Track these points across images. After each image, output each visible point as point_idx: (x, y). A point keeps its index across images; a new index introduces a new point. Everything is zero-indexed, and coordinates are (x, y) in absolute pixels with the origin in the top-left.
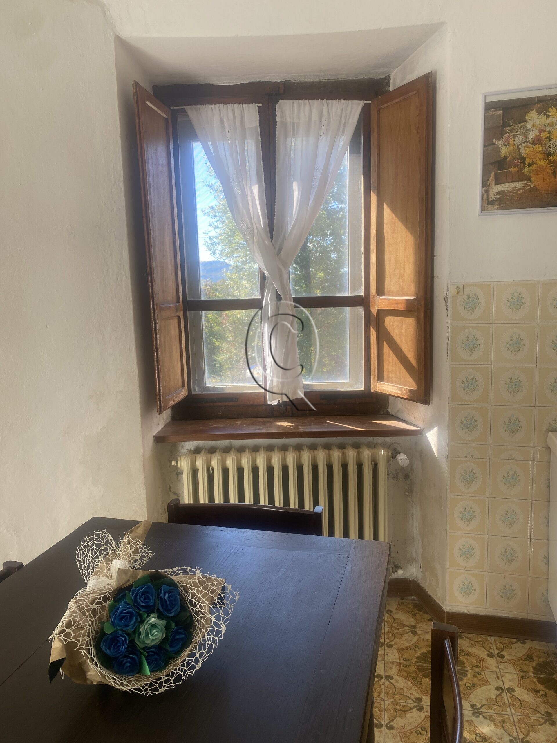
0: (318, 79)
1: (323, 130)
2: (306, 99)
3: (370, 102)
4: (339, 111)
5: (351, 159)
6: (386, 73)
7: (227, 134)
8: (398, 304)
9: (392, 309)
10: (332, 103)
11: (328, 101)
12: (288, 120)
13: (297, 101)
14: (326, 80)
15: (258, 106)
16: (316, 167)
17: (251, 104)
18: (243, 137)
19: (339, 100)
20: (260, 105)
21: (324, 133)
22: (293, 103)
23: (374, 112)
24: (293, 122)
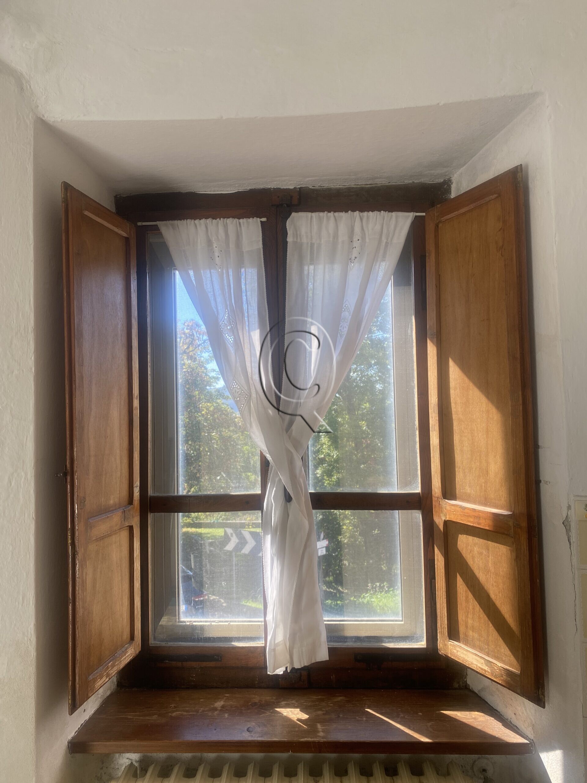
0: (347, 184)
1: (355, 253)
2: (329, 212)
3: (424, 214)
4: (378, 227)
5: (396, 293)
6: (446, 175)
7: (217, 259)
8: (478, 517)
9: (469, 524)
10: (368, 217)
11: (361, 214)
12: (304, 240)
13: (317, 213)
14: (359, 186)
15: (261, 221)
16: (344, 305)
17: (251, 218)
18: (240, 263)
19: (378, 212)
20: (264, 219)
21: (356, 258)
22: (312, 217)
23: (430, 227)
24: (311, 243)
